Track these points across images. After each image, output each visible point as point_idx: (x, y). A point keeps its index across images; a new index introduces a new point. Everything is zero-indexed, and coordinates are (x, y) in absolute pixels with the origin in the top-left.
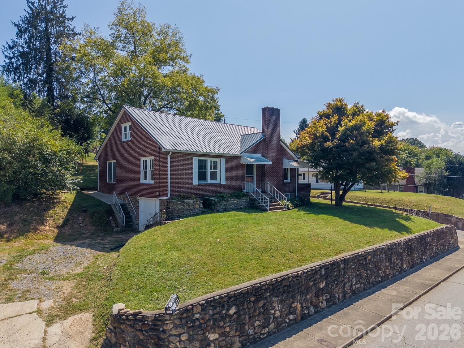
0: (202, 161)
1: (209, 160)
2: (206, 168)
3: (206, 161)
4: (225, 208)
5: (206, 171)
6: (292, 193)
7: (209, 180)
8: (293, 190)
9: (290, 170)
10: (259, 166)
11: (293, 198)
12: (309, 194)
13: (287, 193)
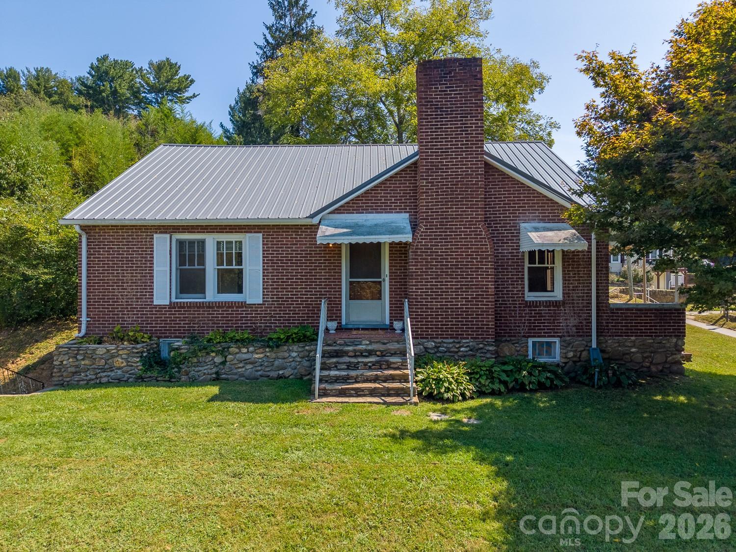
1: (211, 240)
3: (202, 243)
5: (204, 270)
6: (568, 338)
7: (212, 294)
8: (574, 328)
9: (563, 259)
10: (399, 250)
11: (574, 356)
12: (676, 345)
13: (545, 337)
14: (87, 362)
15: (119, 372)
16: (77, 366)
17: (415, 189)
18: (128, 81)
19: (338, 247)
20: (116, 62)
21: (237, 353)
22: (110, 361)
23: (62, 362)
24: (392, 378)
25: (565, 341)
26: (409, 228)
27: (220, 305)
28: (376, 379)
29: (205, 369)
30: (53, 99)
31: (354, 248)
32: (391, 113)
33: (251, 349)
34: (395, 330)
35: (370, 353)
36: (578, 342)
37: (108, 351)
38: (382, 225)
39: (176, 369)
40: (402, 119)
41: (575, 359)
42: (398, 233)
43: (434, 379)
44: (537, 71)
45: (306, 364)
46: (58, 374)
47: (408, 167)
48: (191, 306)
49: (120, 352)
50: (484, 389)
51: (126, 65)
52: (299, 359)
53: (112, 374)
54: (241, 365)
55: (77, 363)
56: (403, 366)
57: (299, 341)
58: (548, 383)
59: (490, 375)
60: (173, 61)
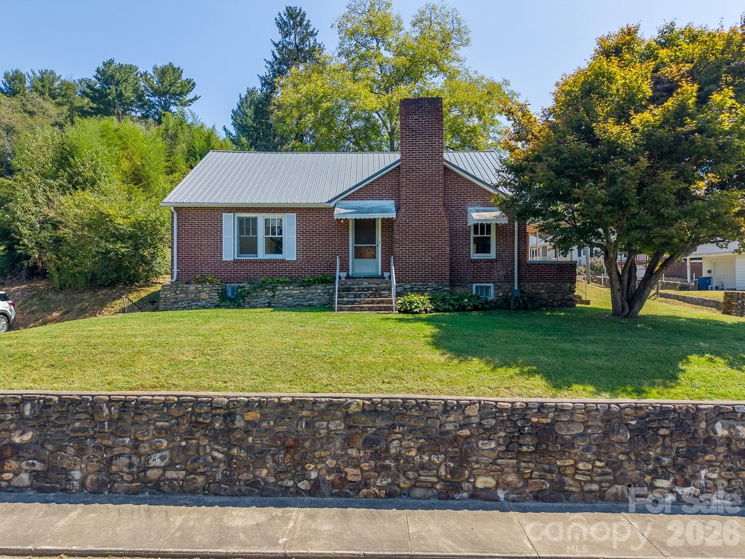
0: (248, 219)
1: (261, 218)
2: (255, 231)
3: (255, 220)
4: (269, 303)
5: (257, 237)
6: (499, 284)
7: (262, 254)
8: (503, 277)
9: (496, 231)
10: (388, 224)
11: (503, 295)
12: (570, 288)
13: (483, 282)
14: (183, 295)
15: (204, 302)
16: (176, 298)
17: (399, 184)
18: (132, 85)
19: (347, 221)
20: (121, 66)
21: (282, 290)
22: (198, 295)
23: (166, 295)
24: (383, 302)
25: (497, 286)
26: (394, 209)
27: (268, 261)
28: (372, 302)
29: (261, 300)
30: (57, 100)
31: (358, 222)
32: (384, 123)
33: (291, 287)
34: (385, 278)
35: (369, 289)
36: (506, 286)
37: (197, 288)
38: (376, 208)
39: (242, 301)
40: (393, 130)
41: (503, 297)
42: (387, 212)
43: (408, 302)
44: (509, 88)
45: (327, 297)
46: (164, 303)
47: (394, 169)
48: (248, 262)
49: (205, 289)
50: (439, 308)
51: (131, 69)
52: (322, 294)
53: (200, 303)
54: (285, 298)
55: (176, 296)
56: (390, 295)
57: (323, 282)
58: (480, 306)
59: (443, 300)
60: (176, 66)
